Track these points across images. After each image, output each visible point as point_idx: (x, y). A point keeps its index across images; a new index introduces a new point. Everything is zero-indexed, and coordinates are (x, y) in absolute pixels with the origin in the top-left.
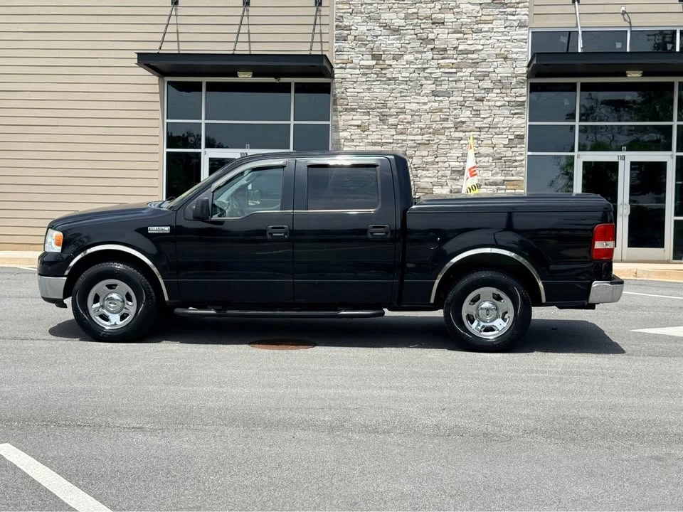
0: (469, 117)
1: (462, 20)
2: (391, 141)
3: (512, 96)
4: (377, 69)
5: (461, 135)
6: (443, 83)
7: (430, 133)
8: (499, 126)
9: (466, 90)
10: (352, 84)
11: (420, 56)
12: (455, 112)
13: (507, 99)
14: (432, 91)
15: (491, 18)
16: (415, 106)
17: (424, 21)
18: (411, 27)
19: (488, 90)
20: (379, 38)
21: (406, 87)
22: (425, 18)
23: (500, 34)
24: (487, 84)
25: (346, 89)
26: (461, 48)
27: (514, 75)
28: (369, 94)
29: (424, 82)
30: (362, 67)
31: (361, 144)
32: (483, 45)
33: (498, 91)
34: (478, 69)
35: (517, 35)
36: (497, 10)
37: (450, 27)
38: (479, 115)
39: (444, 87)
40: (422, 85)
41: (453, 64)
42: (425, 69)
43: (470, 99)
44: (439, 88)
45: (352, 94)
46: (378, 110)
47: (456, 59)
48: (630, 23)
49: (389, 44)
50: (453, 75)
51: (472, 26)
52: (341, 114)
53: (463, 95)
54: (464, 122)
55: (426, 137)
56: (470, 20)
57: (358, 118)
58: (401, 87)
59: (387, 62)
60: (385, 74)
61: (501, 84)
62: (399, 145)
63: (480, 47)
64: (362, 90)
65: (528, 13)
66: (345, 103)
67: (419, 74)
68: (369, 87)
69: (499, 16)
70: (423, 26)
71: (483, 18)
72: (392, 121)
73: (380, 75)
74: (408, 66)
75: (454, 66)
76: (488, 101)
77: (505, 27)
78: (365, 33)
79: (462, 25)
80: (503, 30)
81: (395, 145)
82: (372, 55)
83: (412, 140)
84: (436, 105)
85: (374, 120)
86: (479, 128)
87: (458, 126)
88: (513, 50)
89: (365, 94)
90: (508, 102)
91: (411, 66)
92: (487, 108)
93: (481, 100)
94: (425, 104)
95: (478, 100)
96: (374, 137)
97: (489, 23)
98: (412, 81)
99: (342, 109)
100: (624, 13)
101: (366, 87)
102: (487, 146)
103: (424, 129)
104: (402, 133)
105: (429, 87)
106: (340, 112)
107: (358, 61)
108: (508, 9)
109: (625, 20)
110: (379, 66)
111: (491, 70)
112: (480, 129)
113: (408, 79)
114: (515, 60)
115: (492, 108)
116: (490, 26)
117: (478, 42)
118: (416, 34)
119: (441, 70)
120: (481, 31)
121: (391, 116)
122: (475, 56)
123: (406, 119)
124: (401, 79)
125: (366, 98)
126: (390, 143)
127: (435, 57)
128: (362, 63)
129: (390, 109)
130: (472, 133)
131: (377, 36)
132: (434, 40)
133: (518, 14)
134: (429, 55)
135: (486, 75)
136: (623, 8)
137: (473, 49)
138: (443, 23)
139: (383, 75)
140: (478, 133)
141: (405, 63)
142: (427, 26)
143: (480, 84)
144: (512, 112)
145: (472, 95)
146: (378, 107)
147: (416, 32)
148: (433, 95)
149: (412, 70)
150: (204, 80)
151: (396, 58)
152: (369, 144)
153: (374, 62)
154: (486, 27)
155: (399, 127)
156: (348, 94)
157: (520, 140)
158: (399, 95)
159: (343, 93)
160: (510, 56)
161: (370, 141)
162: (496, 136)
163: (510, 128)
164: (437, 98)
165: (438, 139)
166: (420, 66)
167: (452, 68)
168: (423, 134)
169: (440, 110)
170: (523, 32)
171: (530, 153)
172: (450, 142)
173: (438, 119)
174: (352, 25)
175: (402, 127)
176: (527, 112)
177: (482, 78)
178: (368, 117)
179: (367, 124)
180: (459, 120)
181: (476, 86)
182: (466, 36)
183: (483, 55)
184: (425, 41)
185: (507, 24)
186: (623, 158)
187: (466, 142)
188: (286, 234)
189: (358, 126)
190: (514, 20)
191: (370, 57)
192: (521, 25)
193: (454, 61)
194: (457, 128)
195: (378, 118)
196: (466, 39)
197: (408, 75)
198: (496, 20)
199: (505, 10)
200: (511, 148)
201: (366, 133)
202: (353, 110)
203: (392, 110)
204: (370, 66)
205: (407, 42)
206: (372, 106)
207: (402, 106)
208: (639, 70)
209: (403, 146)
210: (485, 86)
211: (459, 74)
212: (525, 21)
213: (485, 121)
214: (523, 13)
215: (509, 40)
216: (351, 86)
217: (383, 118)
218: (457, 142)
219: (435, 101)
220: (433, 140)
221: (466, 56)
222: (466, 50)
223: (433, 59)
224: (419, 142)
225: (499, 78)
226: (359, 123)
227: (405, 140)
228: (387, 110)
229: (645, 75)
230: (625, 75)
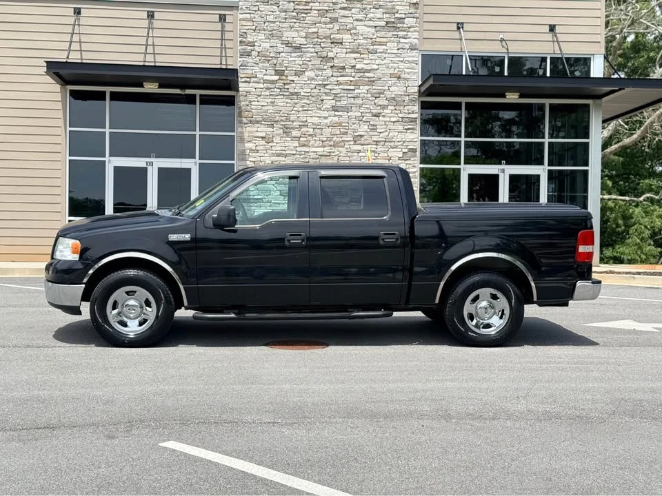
0: (367, 132)
1: (359, 41)
2: (294, 152)
3: (405, 113)
4: (280, 84)
5: (359, 147)
6: (342, 99)
7: (331, 146)
8: (393, 140)
9: (363, 106)
10: (257, 98)
11: (320, 73)
12: (353, 127)
13: (400, 115)
14: (333, 106)
15: (385, 40)
16: (316, 120)
17: (324, 40)
18: (312, 46)
19: (384, 107)
20: (282, 54)
21: (308, 102)
22: (325, 38)
23: (394, 55)
24: (382, 101)
25: (250, 102)
26: (358, 66)
27: (406, 94)
28: (271, 108)
29: (324, 98)
30: (265, 82)
31: (266, 155)
32: (378, 65)
33: (393, 108)
34: (374, 87)
35: (408, 57)
36: (391, 33)
37: (348, 47)
38: (376, 129)
39: (343, 103)
40: (322, 100)
41: (351, 81)
42: (325, 85)
43: (367, 115)
44: (338, 104)
45: (255, 107)
46: (281, 123)
47: (354, 77)
48: (508, 49)
49: (292, 61)
50: (351, 92)
51: (368, 47)
52: (246, 125)
53: (361, 111)
54: (362, 136)
55: (327, 149)
56: (366, 42)
57: (262, 130)
58: (302, 102)
59: (290, 78)
60: (288, 89)
61: (395, 101)
62: (302, 156)
63: (376, 67)
64: (266, 104)
65: (418, 37)
66: (250, 116)
67: (320, 90)
68: (273, 101)
69: (392, 39)
70: (323, 45)
71: (378, 40)
72: (295, 133)
73: (283, 90)
74: (309, 82)
75: (352, 83)
76: (384, 116)
77: (398, 49)
78: (268, 49)
79: (359, 45)
80: (396, 51)
81: (299, 156)
82: (275, 70)
83: (314, 152)
84: (336, 119)
85: (278, 132)
86: (376, 141)
87: (357, 139)
88: (406, 70)
89: (269, 107)
90: (402, 118)
91: (312, 82)
92: (383, 123)
93: (377, 115)
94: (326, 118)
95: (375, 116)
96: (278, 148)
97: (383, 45)
98: (313, 97)
99: (246, 121)
100: (502, 40)
101: (270, 100)
102: (383, 158)
103: (325, 141)
104: (304, 145)
105: (329, 102)
106: (245, 124)
107: (262, 76)
108: (399, 33)
109: (503, 47)
110: (281, 81)
111: (386, 88)
112: (377, 143)
113: (309, 94)
114: (407, 80)
115: (387, 123)
116: (384, 47)
117: (373, 62)
118: (317, 53)
119: (341, 87)
120: (376, 52)
121: (293, 128)
122: (370, 75)
123: (308, 132)
124: (302, 94)
125: (269, 111)
126: (294, 154)
127: (335, 74)
128: (266, 78)
129: (293, 122)
130: (369, 146)
131: (279, 53)
132: (333, 59)
133: (409, 38)
134: (329, 73)
135: (382, 92)
136: (501, 36)
137: (369, 68)
138: (341, 43)
139: (286, 90)
140: (375, 146)
141: (306, 79)
142: (326, 46)
143: (376, 101)
144: (406, 127)
145: (369, 111)
146: (281, 120)
147: (317, 51)
148: (333, 110)
149: (313, 86)
150: (108, 89)
151: (298, 74)
152: (273, 155)
153: (277, 78)
154: (381, 48)
155: (301, 139)
156: (252, 106)
157: (413, 154)
158: (301, 109)
159: (247, 105)
160: (402, 76)
161: (274, 152)
162: (391, 149)
163: (404, 142)
164: (337, 113)
165: (338, 151)
166: (321, 82)
167: (350, 85)
168: (325, 147)
169: (340, 124)
170: (414, 54)
171: (422, 166)
172: (349, 154)
173: (338, 133)
174: (256, 42)
175: (305, 139)
176: (418, 127)
177: (378, 95)
178: (272, 130)
179: (271, 136)
180: (357, 134)
181: (373, 103)
182: (362, 56)
183: (378, 74)
184: (325, 59)
185: (400, 46)
186: (503, 171)
187: (364, 154)
188: (303, 240)
189: (263, 138)
190: (406, 43)
191: (273, 72)
192: (413, 48)
193: (352, 79)
194: (355, 141)
195: (282, 130)
196: (363, 58)
197: (309, 90)
198: (389, 42)
199: (397, 33)
200: (405, 160)
201: (270, 144)
202: (258, 122)
203: (295, 123)
204: (273, 81)
205: (308, 59)
206: (276, 119)
207: (305, 119)
208: (516, 92)
209: (306, 158)
210: (381, 103)
211: (357, 91)
212: (416, 45)
213: (381, 135)
214: (414, 37)
215: (402, 61)
216: (256, 100)
217: (287, 131)
218: (356, 154)
219: (335, 116)
220: (334, 152)
221: (362, 74)
222: (362, 69)
223: (332, 76)
224: (320, 154)
225: (393, 96)
226: (263, 134)
227: (307, 152)
228: (290, 123)
229: (521, 96)
230: (504, 96)
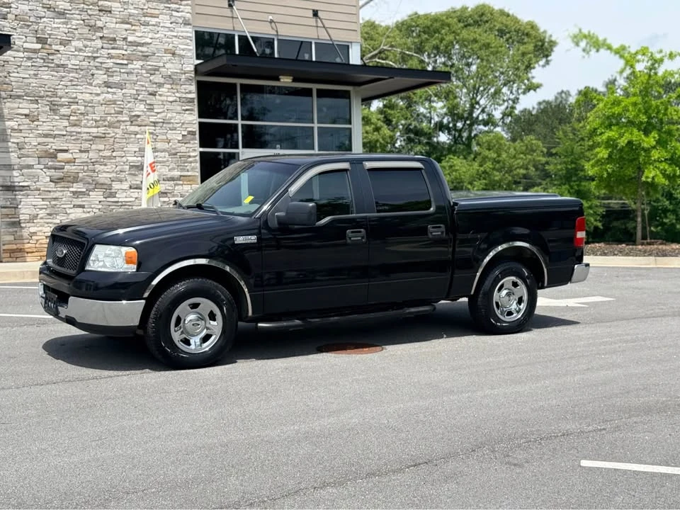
0: (143, 111)
1: (129, 10)
2: (65, 133)
3: (182, 93)
4: (43, 54)
5: (137, 129)
6: (115, 74)
7: (105, 126)
8: (172, 121)
9: (138, 83)
10: (16, 68)
11: (89, 43)
12: (129, 105)
13: (177, 95)
14: (105, 82)
15: (157, 12)
16: (88, 97)
17: (91, 7)
18: (77, 12)
19: (160, 85)
20: (43, 20)
21: (76, 75)
22: (92, 4)
23: (167, 29)
24: (157, 78)
25: (9, 73)
26: (130, 39)
27: (183, 72)
28: (34, 81)
29: (95, 71)
30: (26, 50)
31: (31, 135)
32: (151, 38)
33: (169, 86)
34: (148, 63)
35: (182, 32)
36: (162, 5)
37: (118, 16)
38: (152, 109)
39: (116, 79)
40: (93, 75)
41: (123, 55)
42: (95, 58)
43: (143, 93)
44: (111, 79)
45: (16, 79)
46: (47, 99)
47: (126, 50)
48: (277, 31)
49: (55, 27)
50: (124, 67)
51: (139, 18)
52: (5, 101)
53: (136, 88)
54: (139, 116)
55: (101, 130)
56: (137, 12)
57: (25, 107)
58: (71, 75)
59: (54, 47)
60: (53, 60)
61: (171, 79)
62: (73, 138)
63: (150, 41)
64: (27, 76)
65: (190, 11)
66: (10, 89)
67: (89, 62)
68: (36, 72)
69: (164, 11)
70: (90, 12)
71: (149, 11)
72: (64, 111)
73: (47, 61)
74: (76, 53)
75: (125, 57)
76: (160, 95)
77: (171, 23)
78: (27, 13)
79: (130, 15)
80: (170, 26)
81: (69, 137)
82: (37, 38)
83: (87, 133)
84: (110, 96)
85: (44, 109)
86: (154, 123)
87: (134, 119)
88: (180, 46)
89: (31, 80)
90: (180, 98)
91: (81, 54)
92: (161, 103)
93: (153, 94)
94: (98, 95)
95: (151, 94)
96: (45, 128)
97: (155, 17)
98: (82, 70)
99: (5, 96)
100: (271, 21)
101: (32, 72)
102: (162, 141)
103: (98, 121)
104: (75, 125)
105: (101, 77)
106: (4, 99)
107: (22, 44)
108: (171, 5)
109: (273, 28)
110: (45, 51)
111: (161, 64)
112: (155, 124)
113: (78, 67)
114: (182, 57)
115: (165, 103)
116: (156, 20)
117: (146, 35)
118: (83, 20)
119: (112, 60)
120: (148, 24)
121: (62, 105)
122: (144, 49)
123: (79, 110)
124: (70, 66)
125: (32, 85)
126: (64, 135)
127: (105, 45)
128: (26, 45)
129: (61, 98)
130: (147, 127)
131: (41, 18)
132: (102, 28)
133: (182, 12)
134: (99, 43)
135: (157, 69)
136: (271, 17)
137: (142, 42)
138: (110, 12)
139: (50, 61)
140: (153, 128)
141: (74, 50)
142: (94, 13)
143: (151, 78)
144: (183, 108)
145: (144, 89)
146: (47, 96)
147: (83, 18)
148: (105, 86)
149: (81, 58)
151: (64, 43)
152: (40, 136)
153: (39, 46)
154: (153, 21)
155: (71, 118)
156: (12, 79)
157: (192, 136)
158: (69, 83)
159: (6, 77)
160: (177, 52)
161: (40, 132)
162: (170, 132)
163: (183, 124)
164: (109, 90)
165: (114, 132)
166: (90, 54)
167: (123, 59)
168: (98, 127)
169: (114, 102)
170: (188, 30)
171: (202, 150)
172: (126, 136)
173: (113, 112)
174: (12, 3)
175: (75, 118)
176: (196, 109)
177: (153, 72)
178: (37, 106)
179: (36, 114)
180: (133, 114)
181: (148, 80)
182: (134, 28)
183: (152, 48)
184: (94, 28)
185: (173, 20)
187: (142, 136)
188: (363, 238)
189: (26, 115)
190: (179, 17)
191: (35, 40)
192: (186, 23)
193: (124, 52)
194: (132, 122)
195: (48, 107)
196: (134, 30)
197: (78, 62)
198: (161, 14)
199: (169, 6)
200: (185, 143)
201: (35, 123)
202: (19, 97)
203: (63, 100)
204: (35, 50)
205: (74, 27)
206: (41, 94)
207: (74, 95)
208: (290, 76)
209: (78, 139)
210: (156, 81)
211: (130, 66)
212: (189, 19)
213: (159, 116)
214: (186, 11)
215: (176, 36)
216: (15, 70)
217: (54, 108)
218: (133, 136)
219: (108, 93)
220: (109, 134)
221: (135, 48)
222: (135, 42)
223: (102, 48)
224: (94, 135)
225: (169, 73)
226: (27, 112)
227: (80, 133)
228: (58, 99)
229: (295, 80)
230: (278, 80)
